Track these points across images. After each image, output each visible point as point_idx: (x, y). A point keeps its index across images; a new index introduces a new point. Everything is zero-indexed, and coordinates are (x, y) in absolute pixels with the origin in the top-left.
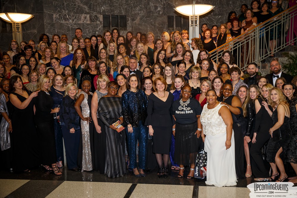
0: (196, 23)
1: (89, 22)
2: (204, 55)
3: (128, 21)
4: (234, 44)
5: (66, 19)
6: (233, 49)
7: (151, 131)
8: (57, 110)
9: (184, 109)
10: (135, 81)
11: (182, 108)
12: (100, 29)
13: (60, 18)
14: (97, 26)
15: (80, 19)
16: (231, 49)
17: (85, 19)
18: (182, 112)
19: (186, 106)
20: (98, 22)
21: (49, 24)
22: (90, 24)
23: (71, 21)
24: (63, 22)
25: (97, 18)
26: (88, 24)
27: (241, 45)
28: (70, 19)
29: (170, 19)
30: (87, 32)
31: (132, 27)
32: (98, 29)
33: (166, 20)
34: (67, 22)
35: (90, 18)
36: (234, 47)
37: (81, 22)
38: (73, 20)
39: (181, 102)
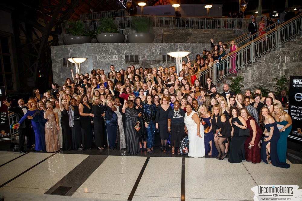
0: (180, 62)
1: (117, 60)
2: (184, 81)
3: (140, 58)
4: (202, 73)
5: (104, 59)
6: (201, 76)
7: (157, 126)
8: (104, 114)
9: (178, 115)
10: (150, 98)
11: (176, 115)
12: (124, 63)
13: (101, 58)
14: (122, 62)
15: (113, 58)
16: (200, 76)
17: (115, 58)
18: (176, 117)
19: (178, 114)
20: (123, 60)
21: (95, 61)
22: (118, 61)
23: (107, 59)
24: (103, 60)
25: (122, 57)
26: (117, 61)
27: (205, 73)
28: (107, 58)
29: (164, 56)
30: (117, 65)
31: (142, 62)
32: (123, 63)
33: (162, 57)
34: (105, 60)
35: (118, 58)
36: (202, 75)
37: (113, 60)
38: (108, 59)
39: (174, 110)
